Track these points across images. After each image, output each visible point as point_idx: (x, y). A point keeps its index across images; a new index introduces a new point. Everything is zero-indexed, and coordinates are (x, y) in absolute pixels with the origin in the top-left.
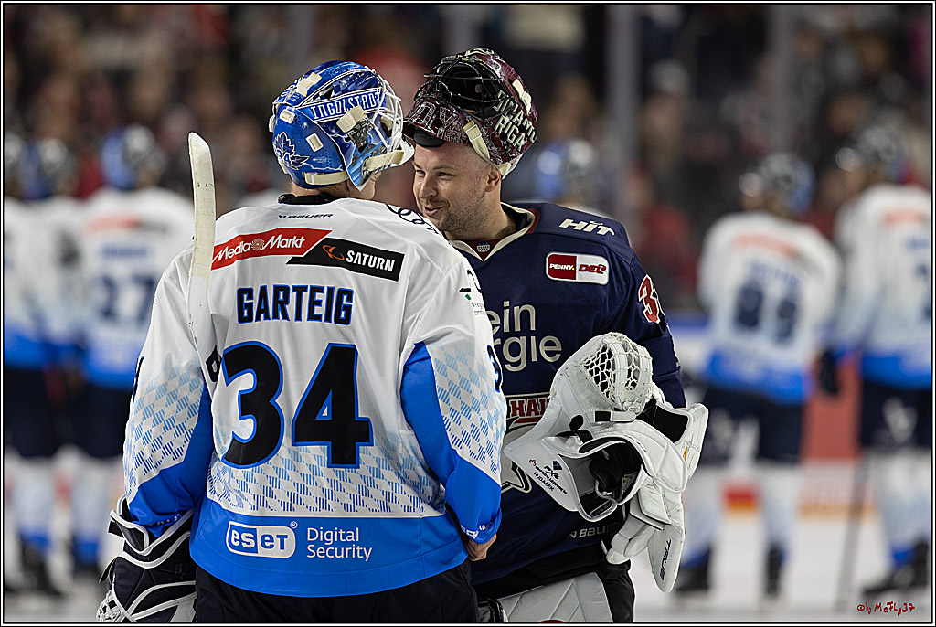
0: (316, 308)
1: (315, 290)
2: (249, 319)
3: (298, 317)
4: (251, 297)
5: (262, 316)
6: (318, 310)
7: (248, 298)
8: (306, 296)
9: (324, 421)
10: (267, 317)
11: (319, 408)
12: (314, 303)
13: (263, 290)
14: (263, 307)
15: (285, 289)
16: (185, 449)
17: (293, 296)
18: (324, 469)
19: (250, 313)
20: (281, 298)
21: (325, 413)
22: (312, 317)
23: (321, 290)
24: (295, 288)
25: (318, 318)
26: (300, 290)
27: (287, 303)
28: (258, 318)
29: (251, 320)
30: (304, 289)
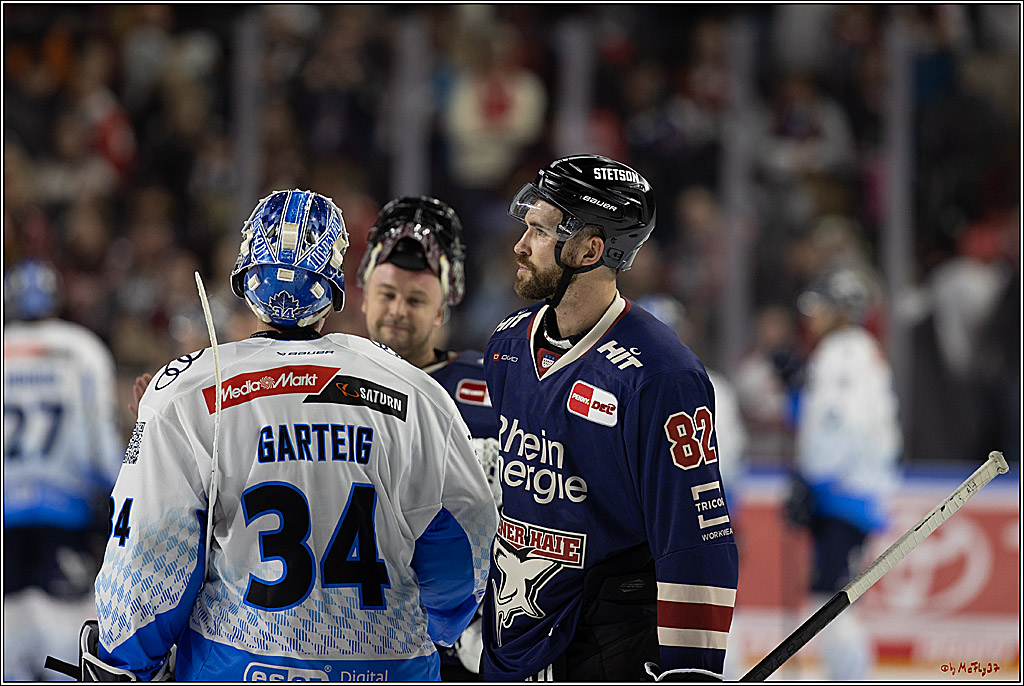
0: (340, 447)
1: (336, 428)
2: (271, 458)
3: (322, 457)
4: (270, 435)
5: (287, 456)
6: (343, 449)
7: (268, 437)
8: (328, 435)
9: (354, 563)
10: (292, 457)
11: (349, 550)
12: (337, 442)
13: (283, 429)
14: (286, 447)
15: (306, 428)
16: (181, 594)
17: (314, 435)
18: (357, 612)
19: (271, 451)
20: (304, 437)
21: (355, 555)
22: (337, 456)
23: (341, 428)
24: (315, 427)
25: (342, 457)
26: (320, 429)
27: (309, 443)
28: (281, 458)
29: (273, 460)
30: (325, 427)
